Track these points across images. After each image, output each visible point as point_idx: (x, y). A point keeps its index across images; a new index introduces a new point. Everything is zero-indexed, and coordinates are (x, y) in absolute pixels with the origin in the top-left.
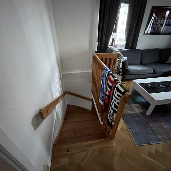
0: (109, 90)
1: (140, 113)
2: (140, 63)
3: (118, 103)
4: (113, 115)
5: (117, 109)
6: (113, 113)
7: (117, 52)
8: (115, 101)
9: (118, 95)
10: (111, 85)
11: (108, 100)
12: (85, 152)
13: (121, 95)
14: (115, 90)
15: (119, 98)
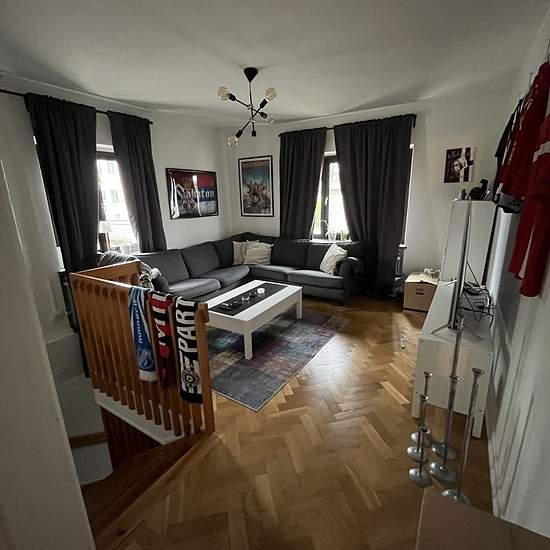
0: (163, 323)
1: (236, 363)
2: (188, 276)
3: (193, 333)
4: (192, 369)
5: (195, 347)
6: (191, 363)
7: (133, 259)
8: (186, 333)
9: (187, 318)
10: (163, 311)
11: (168, 348)
12: (168, 498)
13: (192, 314)
14: (178, 312)
15: (192, 322)
